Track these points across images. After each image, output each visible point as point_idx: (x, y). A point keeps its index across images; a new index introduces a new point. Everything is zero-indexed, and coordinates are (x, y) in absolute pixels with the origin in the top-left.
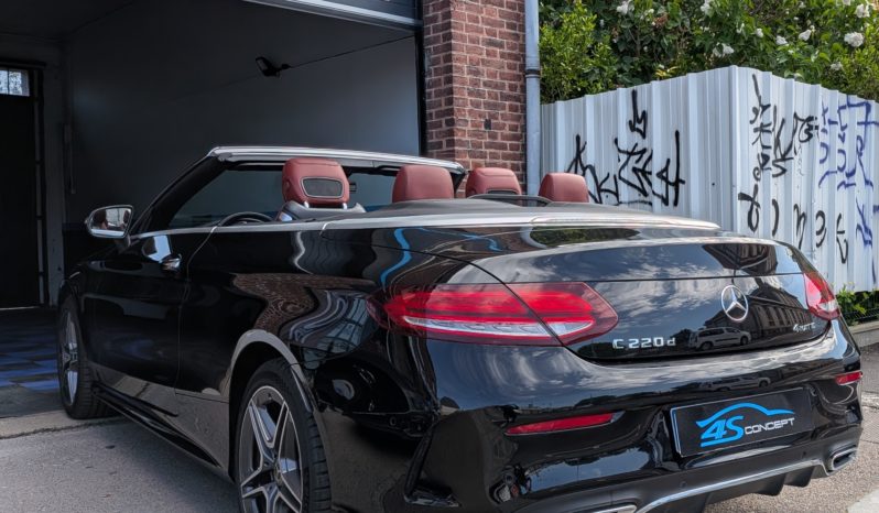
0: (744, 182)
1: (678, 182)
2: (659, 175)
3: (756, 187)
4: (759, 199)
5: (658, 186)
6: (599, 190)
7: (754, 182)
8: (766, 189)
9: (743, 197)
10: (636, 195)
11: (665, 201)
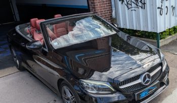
0: (159, 4)
1: (144, 4)
2: (140, 2)
3: (162, 5)
4: (163, 8)
5: (140, 4)
6: (128, 4)
7: (161, 4)
8: (164, 5)
9: (159, 8)
10: (135, 6)
11: (142, 8)
